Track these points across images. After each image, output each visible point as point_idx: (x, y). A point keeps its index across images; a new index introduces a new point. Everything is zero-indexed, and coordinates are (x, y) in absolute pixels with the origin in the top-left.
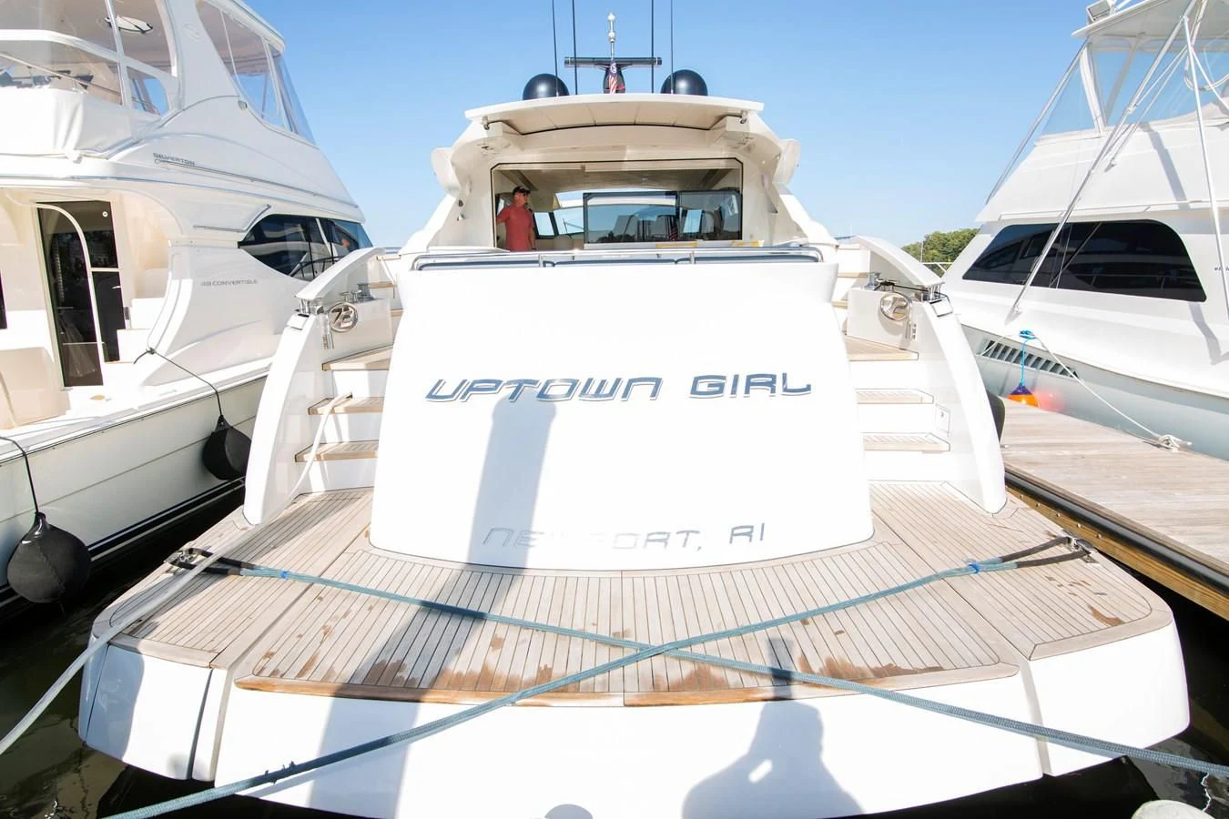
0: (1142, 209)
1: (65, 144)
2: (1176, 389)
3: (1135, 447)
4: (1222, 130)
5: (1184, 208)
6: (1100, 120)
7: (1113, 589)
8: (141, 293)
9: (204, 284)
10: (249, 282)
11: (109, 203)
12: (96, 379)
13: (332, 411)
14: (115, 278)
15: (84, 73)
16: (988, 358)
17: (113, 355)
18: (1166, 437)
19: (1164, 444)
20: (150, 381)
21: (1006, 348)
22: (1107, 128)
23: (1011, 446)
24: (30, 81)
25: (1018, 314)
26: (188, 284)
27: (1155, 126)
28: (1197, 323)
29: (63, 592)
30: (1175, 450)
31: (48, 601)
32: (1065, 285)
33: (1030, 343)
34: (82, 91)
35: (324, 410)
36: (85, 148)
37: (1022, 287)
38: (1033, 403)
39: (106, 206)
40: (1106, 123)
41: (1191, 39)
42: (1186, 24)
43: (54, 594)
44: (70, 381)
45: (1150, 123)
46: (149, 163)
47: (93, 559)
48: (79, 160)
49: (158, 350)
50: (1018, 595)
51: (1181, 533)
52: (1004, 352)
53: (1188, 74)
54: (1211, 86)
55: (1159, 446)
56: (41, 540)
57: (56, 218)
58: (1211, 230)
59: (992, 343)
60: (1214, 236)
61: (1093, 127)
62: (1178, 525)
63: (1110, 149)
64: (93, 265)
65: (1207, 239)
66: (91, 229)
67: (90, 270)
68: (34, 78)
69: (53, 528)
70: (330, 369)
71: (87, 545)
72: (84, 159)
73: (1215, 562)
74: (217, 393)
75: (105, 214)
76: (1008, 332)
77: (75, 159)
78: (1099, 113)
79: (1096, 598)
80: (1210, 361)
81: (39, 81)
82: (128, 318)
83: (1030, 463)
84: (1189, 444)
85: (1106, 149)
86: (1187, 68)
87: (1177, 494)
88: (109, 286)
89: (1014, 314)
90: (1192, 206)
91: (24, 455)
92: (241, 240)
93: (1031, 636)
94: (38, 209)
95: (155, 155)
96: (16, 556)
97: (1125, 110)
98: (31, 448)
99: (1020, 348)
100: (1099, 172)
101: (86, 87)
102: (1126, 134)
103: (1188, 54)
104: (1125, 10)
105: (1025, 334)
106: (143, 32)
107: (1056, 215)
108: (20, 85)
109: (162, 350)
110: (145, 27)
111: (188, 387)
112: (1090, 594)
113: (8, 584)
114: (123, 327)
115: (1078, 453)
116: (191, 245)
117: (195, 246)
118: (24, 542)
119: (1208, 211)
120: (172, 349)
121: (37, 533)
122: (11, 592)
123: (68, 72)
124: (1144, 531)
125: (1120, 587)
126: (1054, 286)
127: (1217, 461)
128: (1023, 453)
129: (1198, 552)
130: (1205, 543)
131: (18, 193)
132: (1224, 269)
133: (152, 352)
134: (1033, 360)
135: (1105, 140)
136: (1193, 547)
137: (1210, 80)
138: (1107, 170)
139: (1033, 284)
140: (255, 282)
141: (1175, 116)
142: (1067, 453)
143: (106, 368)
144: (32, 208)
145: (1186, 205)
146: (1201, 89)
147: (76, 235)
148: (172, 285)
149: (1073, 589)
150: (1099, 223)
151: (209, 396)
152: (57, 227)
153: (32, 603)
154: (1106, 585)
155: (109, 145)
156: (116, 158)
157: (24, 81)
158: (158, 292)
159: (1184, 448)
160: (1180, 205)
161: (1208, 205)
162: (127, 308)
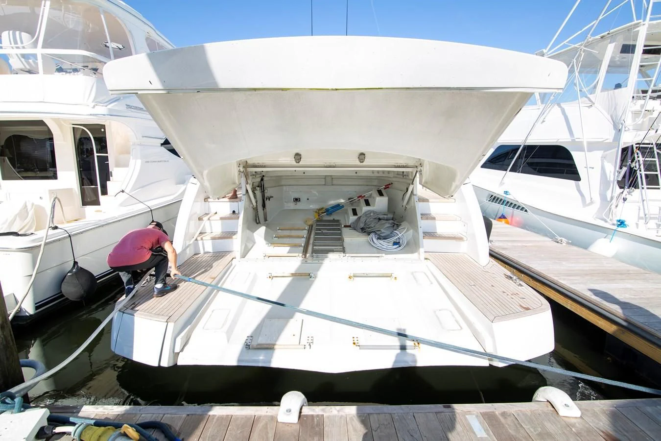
0: (556, 141)
1: (88, 99)
2: (567, 218)
3: (547, 242)
4: (589, 108)
5: (573, 141)
6: (539, 100)
7: (528, 297)
8: (118, 165)
9: (146, 162)
10: (165, 161)
11: (105, 125)
12: (96, 202)
13: (209, 219)
14: (106, 158)
15: (94, 67)
16: (490, 202)
17: (105, 192)
18: (561, 238)
19: (560, 242)
20: (121, 205)
21: (498, 198)
22: (542, 105)
23: (496, 241)
24: (71, 70)
25: (504, 184)
26: (139, 162)
27: (563, 105)
28: (578, 191)
29: (85, 296)
30: (564, 244)
31: (78, 300)
32: (523, 172)
33: (508, 196)
34: (94, 76)
35: (205, 218)
36: (97, 102)
37: (505, 172)
38: (507, 223)
39: (103, 126)
40: (542, 103)
41: (577, 70)
42: (575, 63)
43: (82, 297)
44: (85, 203)
45: (561, 104)
46: (124, 108)
47: (98, 282)
48: (94, 107)
49: (125, 191)
50: (491, 298)
51: (564, 279)
52: (497, 200)
53: (575, 85)
54: (584, 90)
55: (558, 242)
56: (76, 273)
57: (81, 131)
58: (583, 151)
59: (492, 196)
60: (584, 153)
61: (536, 104)
62: (563, 276)
63: (544, 113)
64: (97, 153)
65: (581, 154)
66: (97, 136)
67: (96, 155)
68: (73, 69)
69: (81, 268)
70: (208, 201)
71: (95, 275)
72: (96, 106)
73: (576, 292)
74: (151, 210)
75: (103, 130)
76: (499, 192)
77: (92, 106)
78: (539, 98)
79: (521, 300)
80: (582, 206)
81: (76, 70)
82: (112, 176)
83: (504, 249)
84: (570, 242)
85: (542, 113)
86: (575, 82)
87: (564, 263)
88: (104, 162)
89: (502, 183)
90: (577, 140)
91: (70, 236)
92: (162, 143)
93: (494, 313)
94: (73, 127)
95: (127, 105)
96: (65, 280)
97: (550, 98)
98: (73, 233)
99: (503, 199)
100: (538, 124)
101: (95, 74)
102: (550, 108)
103: (575, 76)
104: (554, 54)
105: (506, 193)
106: (120, 49)
107: (520, 141)
108: (66, 72)
109: (127, 191)
110: (121, 47)
111: (140, 208)
112: (520, 299)
113: (61, 292)
114: (109, 180)
115: (524, 244)
116: (140, 145)
117: (142, 145)
118: (69, 274)
119: (581, 142)
120: (132, 190)
121: (74, 270)
122: (63, 296)
123: (87, 67)
124: (549, 279)
125: (531, 296)
126: (519, 172)
127: (581, 249)
128: (501, 244)
129: (570, 288)
130: (572, 284)
131: (65, 120)
132: (588, 167)
133: (123, 191)
134: (509, 204)
135: (541, 110)
136: (568, 285)
137: (584, 86)
138: (542, 123)
139: (510, 171)
140: (168, 161)
141: (570, 101)
142: (519, 244)
143: (102, 198)
144: (70, 127)
145: (574, 140)
146: (580, 91)
147: (89, 139)
148: (132, 162)
149: (512, 296)
150: (538, 146)
151: (148, 211)
152: (81, 134)
153: (71, 300)
154: (525, 295)
155: (107, 100)
156: (110, 106)
157: (68, 71)
158: (126, 165)
159: (568, 243)
160: (572, 140)
161: (582, 140)
162: (111, 172)
